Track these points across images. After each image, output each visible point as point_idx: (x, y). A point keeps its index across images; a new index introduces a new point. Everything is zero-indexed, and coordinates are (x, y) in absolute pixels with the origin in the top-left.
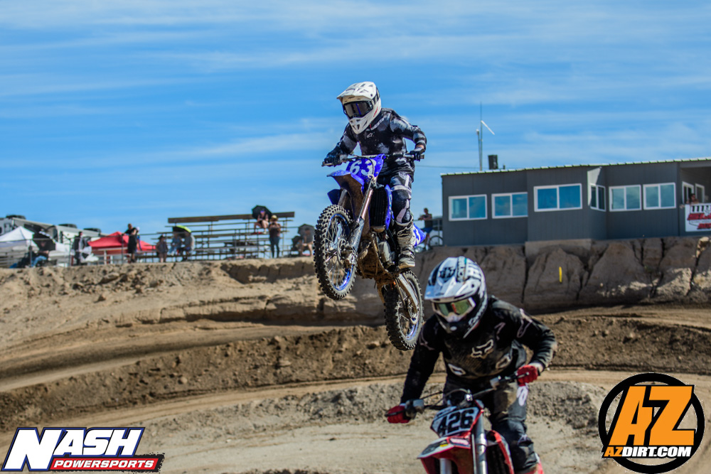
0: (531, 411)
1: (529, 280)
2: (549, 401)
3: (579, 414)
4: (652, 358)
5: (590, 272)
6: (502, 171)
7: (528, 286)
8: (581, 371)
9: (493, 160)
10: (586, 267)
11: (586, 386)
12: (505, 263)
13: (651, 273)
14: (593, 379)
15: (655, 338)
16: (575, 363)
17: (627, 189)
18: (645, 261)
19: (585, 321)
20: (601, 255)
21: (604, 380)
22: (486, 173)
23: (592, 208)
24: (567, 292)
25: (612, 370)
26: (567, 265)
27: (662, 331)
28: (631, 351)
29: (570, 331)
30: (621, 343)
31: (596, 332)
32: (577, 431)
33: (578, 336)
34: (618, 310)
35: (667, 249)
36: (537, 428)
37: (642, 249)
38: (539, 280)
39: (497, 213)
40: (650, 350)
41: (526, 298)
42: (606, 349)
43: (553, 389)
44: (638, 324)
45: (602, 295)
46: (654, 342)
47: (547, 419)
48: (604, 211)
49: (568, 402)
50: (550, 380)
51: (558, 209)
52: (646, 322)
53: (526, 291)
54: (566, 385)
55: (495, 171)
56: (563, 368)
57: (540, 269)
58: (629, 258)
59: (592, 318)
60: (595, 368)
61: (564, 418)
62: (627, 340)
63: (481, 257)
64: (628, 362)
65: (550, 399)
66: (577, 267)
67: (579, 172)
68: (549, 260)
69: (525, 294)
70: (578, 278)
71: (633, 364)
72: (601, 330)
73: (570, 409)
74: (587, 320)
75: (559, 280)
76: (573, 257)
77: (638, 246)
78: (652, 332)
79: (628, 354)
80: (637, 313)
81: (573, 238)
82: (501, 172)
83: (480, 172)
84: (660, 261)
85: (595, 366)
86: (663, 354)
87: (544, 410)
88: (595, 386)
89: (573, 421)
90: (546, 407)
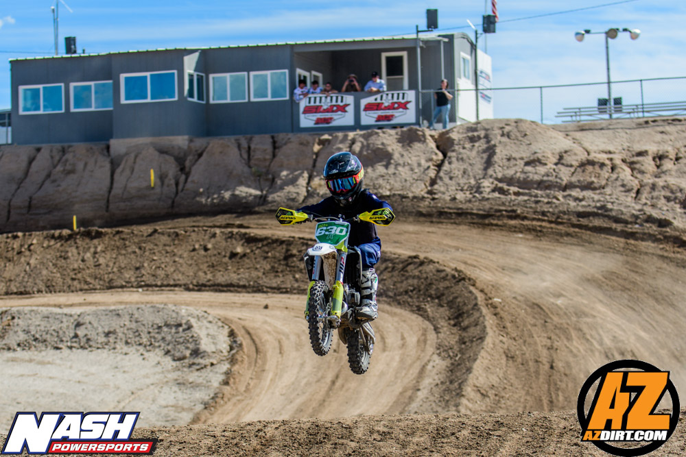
0: (121, 339)
1: (115, 185)
2: (143, 328)
3: (179, 343)
4: (264, 277)
5: (188, 175)
6: (82, 55)
7: (113, 192)
8: (179, 292)
9: (70, 43)
10: (182, 169)
11: (187, 310)
12: (86, 165)
13: (259, 176)
14: (194, 302)
15: (267, 253)
16: (172, 282)
17: (231, 76)
18: (252, 162)
19: (183, 232)
20: (200, 155)
21: (207, 302)
22: (62, 58)
23: (190, 99)
24: (159, 200)
25: (216, 291)
26: (160, 167)
27: (275, 245)
28: (238, 269)
29: (165, 245)
30: (227, 259)
31: (197, 246)
32: (178, 362)
33: (175, 250)
34: (221, 219)
35: (278, 148)
36: (130, 360)
37: (249, 148)
38: (126, 185)
39: (76, 106)
40: (261, 267)
41: (112, 206)
42: (209, 266)
43: (147, 313)
44: (247, 236)
45: (202, 202)
46: (266, 258)
47: (141, 349)
48: (204, 102)
49: (165, 329)
50: (142, 303)
51: (149, 100)
52: (256, 235)
53: (110, 198)
54: (163, 308)
55: (73, 55)
56: (157, 289)
57: (128, 172)
58: (233, 157)
59: (192, 229)
60: (196, 288)
61: (162, 348)
62: (233, 255)
63: (57, 158)
64: (235, 281)
65: (144, 325)
66: (172, 169)
67: (174, 57)
68: (137, 160)
69: (110, 201)
70: (173, 182)
71: (241, 283)
72: (202, 243)
73: (169, 338)
74: (186, 232)
75: (150, 185)
76: (167, 157)
77: (244, 144)
78: (263, 246)
79: (235, 272)
80: (245, 223)
81: (167, 135)
82: (80, 57)
83: (55, 57)
84: (271, 162)
85: (196, 286)
86: (277, 272)
87: (137, 339)
88: (197, 310)
89: (172, 352)
90: (140, 335)
